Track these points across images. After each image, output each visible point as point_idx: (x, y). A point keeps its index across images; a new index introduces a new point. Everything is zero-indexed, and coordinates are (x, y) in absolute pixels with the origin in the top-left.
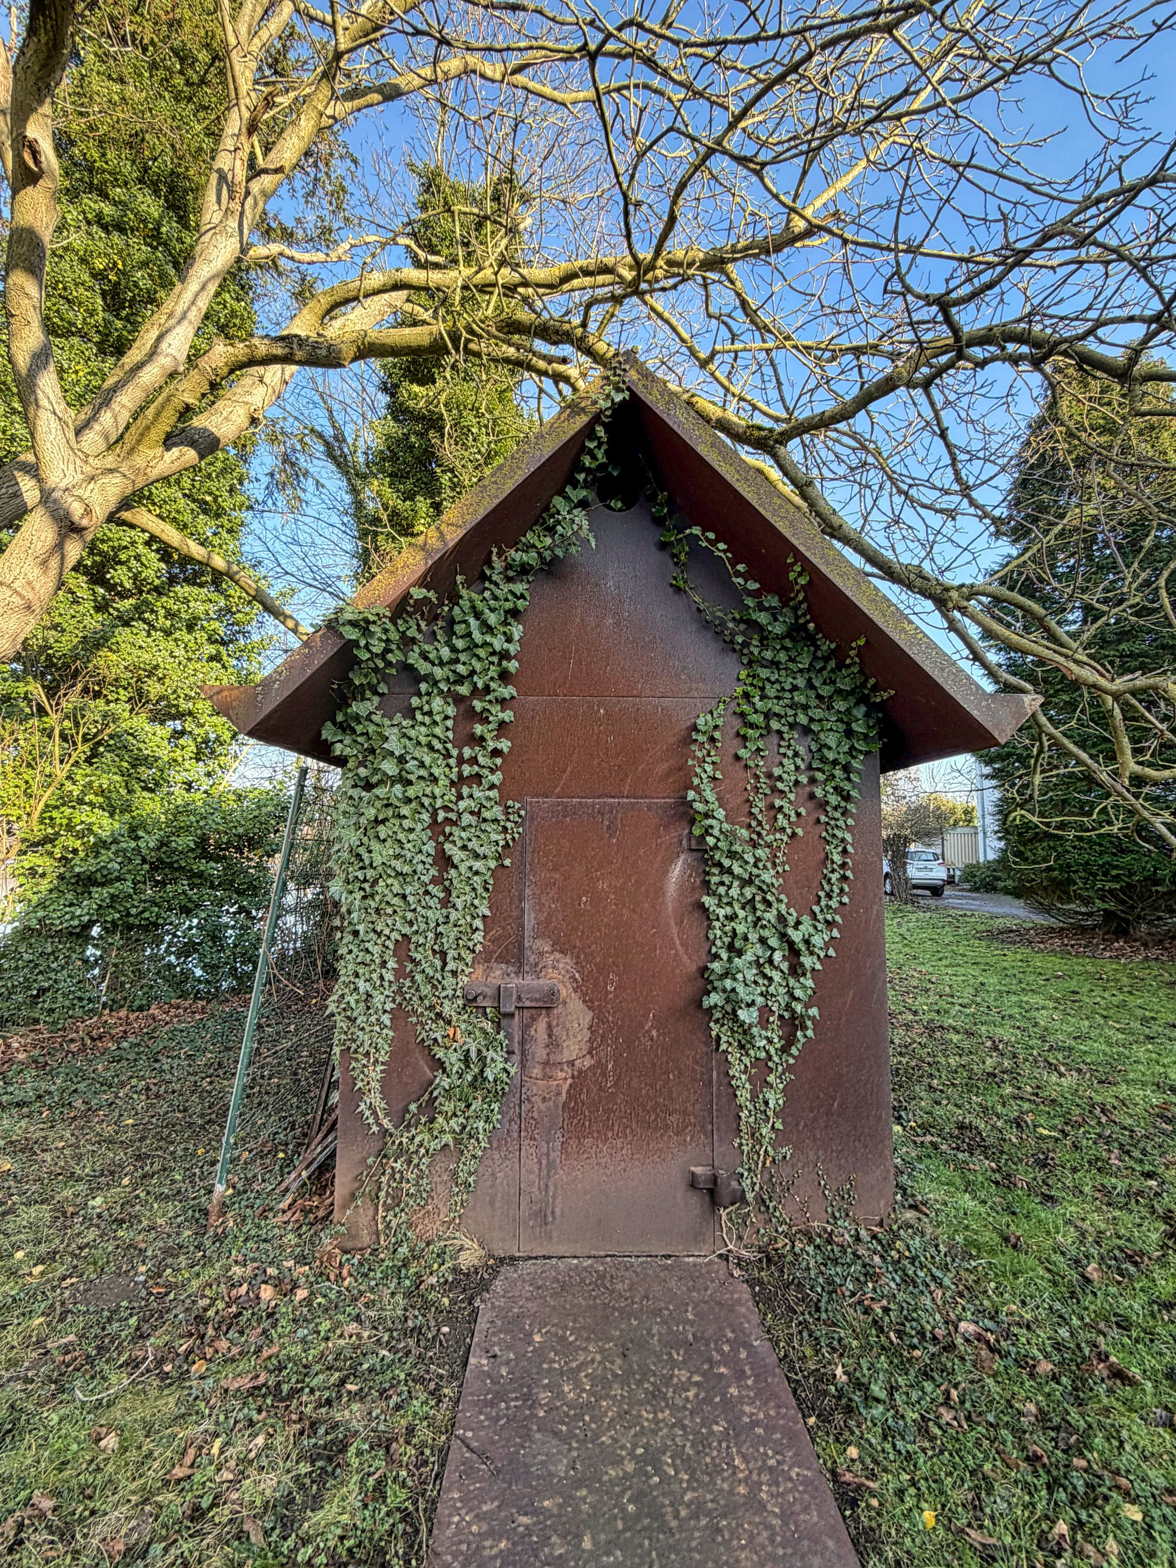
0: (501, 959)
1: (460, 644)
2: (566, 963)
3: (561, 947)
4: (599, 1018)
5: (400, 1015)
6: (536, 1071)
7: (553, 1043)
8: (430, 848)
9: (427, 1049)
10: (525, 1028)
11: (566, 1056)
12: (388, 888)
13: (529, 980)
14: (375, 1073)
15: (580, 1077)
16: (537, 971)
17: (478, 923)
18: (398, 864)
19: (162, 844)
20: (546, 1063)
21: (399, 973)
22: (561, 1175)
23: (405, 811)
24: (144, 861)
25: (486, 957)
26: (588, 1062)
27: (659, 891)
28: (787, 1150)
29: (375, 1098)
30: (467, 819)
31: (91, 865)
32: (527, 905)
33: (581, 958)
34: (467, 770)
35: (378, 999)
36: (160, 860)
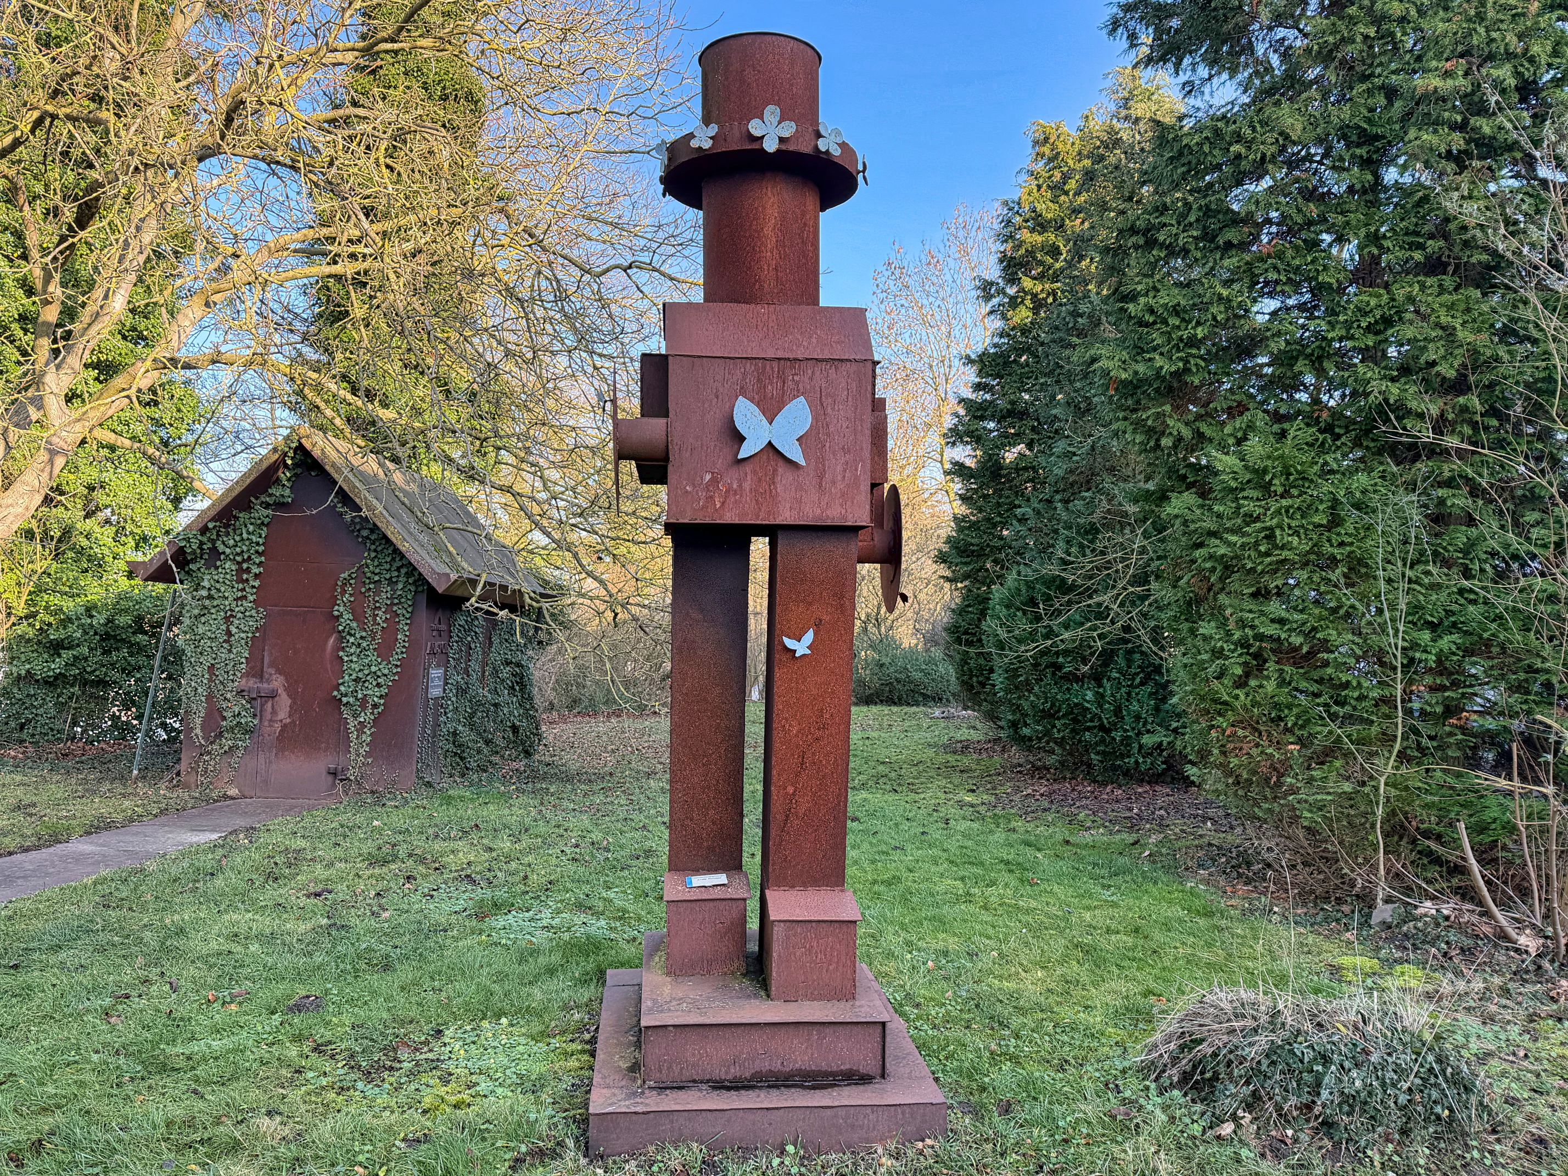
0: (253, 676)
1: (238, 538)
2: (281, 679)
3: (279, 672)
4: (294, 702)
5: (209, 698)
6: (266, 723)
7: (274, 712)
8: (224, 627)
9: (220, 711)
10: (262, 705)
11: (279, 718)
12: (205, 643)
13: (265, 685)
14: (198, 721)
15: (284, 727)
16: (268, 681)
17: (243, 660)
18: (209, 634)
19: (110, 621)
20: (271, 720)
21: (210, 680)
22: (274, 767)
23: (213, 611)
24: (96, 634)
25: (247, 675)
26: (288, 720)
27: (324, 650)
28: (370, 760)
29: (198, 731)
30: (240, 615)
31: (62, 634)
32: (266, 654)
33: (288, 677)
34: (240, 594)
35: (200, 690)
36: (107, 633)
